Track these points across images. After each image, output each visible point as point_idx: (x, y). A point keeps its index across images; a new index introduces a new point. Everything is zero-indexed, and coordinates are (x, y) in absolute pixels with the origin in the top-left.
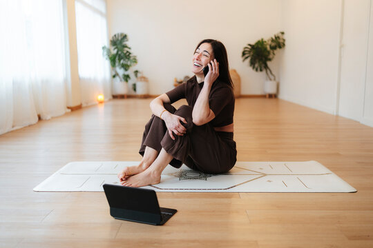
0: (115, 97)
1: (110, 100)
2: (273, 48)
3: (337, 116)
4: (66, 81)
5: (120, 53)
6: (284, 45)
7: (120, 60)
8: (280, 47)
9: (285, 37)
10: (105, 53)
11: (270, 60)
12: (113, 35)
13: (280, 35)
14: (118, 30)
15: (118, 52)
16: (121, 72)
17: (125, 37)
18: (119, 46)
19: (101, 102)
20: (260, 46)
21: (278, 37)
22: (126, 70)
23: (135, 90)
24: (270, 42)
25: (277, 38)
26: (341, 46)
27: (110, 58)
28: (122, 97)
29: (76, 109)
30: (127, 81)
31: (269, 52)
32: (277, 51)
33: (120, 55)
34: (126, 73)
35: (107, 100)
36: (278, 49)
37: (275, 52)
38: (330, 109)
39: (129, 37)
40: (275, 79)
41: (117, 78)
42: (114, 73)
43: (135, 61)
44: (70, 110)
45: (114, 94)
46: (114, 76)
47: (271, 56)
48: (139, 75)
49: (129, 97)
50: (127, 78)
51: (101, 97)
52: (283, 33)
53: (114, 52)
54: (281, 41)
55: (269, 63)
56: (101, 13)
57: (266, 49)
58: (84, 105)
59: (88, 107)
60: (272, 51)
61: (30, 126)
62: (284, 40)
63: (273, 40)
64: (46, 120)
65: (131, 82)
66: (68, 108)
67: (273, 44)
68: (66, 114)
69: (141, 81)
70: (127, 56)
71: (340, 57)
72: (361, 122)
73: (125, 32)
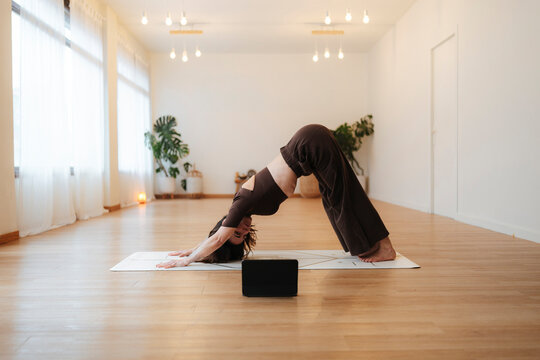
0: (158, 197)
1: (153, 200)
2: (359, 135)
3: (433, 214)
4: (104, 174)
5: (166, 140)
6: (373, 131)
7: (166, 149)
8: (368, 134)
9: (374, 121)
10: (148, 141)
11: (356, 149)
12: (157, 118)
13: (367, 119)
14: (164, 113)
15: (163, 140)
16: (167, 164)
17: (172, 121)
18: (166, 133)
19: (142, 203)
20: (343, 132)
21: (366, 121)
22: (174, 162)
23: (185, 188)
24: (355, 128)
25: (364, 122)
26: (433, 133)
27: (154, 148)
28: (168, 197)
29: (114, 210)
30: (175, 176)
31: (354, 141)
32: (364, 139)
33: (166, 144)
34: (174, 166)
35: (149, 200)
36: (365, 136)
37: (362, 139)
38: (424, 206)
39: (177, 120)
40: (363, 174)
41: (162, 172)
42: (158, 167)
43: (186, 151)
44: (107, 211)
45: (158, 193)
46: (158, 171)
47: (357, 145)
48: (190, 168)
49: (177, 197)
50: (174, 172)
51: (142, 197)
52: (371, 117)
53: (159, 139)
54: (369, 126)
55: (355, 153)
56: (144, 92)
57: (351, 136)
58: (123, 206)
59: (126, 208)
60: (357, 139)
61: (68, 225)
62: (373, 125)
63: (358, 125)
64: (83, 220)
65: (180, 178)
66: (106, 208)
67: (359, 130)
68: (105, 215)
69: (193, 176)
70: (177, 144)
71: (433, 146)
72: (456, 219)
73: (173, 114)
